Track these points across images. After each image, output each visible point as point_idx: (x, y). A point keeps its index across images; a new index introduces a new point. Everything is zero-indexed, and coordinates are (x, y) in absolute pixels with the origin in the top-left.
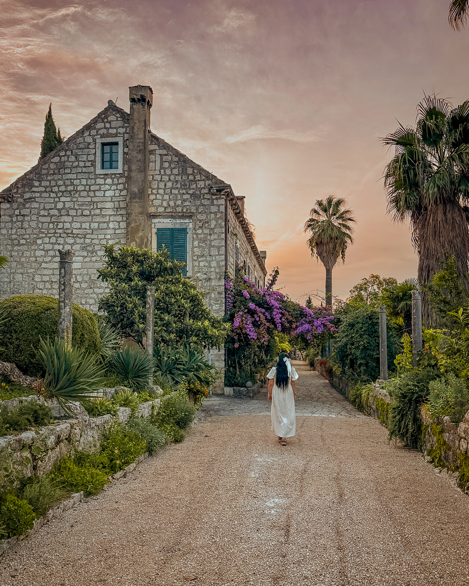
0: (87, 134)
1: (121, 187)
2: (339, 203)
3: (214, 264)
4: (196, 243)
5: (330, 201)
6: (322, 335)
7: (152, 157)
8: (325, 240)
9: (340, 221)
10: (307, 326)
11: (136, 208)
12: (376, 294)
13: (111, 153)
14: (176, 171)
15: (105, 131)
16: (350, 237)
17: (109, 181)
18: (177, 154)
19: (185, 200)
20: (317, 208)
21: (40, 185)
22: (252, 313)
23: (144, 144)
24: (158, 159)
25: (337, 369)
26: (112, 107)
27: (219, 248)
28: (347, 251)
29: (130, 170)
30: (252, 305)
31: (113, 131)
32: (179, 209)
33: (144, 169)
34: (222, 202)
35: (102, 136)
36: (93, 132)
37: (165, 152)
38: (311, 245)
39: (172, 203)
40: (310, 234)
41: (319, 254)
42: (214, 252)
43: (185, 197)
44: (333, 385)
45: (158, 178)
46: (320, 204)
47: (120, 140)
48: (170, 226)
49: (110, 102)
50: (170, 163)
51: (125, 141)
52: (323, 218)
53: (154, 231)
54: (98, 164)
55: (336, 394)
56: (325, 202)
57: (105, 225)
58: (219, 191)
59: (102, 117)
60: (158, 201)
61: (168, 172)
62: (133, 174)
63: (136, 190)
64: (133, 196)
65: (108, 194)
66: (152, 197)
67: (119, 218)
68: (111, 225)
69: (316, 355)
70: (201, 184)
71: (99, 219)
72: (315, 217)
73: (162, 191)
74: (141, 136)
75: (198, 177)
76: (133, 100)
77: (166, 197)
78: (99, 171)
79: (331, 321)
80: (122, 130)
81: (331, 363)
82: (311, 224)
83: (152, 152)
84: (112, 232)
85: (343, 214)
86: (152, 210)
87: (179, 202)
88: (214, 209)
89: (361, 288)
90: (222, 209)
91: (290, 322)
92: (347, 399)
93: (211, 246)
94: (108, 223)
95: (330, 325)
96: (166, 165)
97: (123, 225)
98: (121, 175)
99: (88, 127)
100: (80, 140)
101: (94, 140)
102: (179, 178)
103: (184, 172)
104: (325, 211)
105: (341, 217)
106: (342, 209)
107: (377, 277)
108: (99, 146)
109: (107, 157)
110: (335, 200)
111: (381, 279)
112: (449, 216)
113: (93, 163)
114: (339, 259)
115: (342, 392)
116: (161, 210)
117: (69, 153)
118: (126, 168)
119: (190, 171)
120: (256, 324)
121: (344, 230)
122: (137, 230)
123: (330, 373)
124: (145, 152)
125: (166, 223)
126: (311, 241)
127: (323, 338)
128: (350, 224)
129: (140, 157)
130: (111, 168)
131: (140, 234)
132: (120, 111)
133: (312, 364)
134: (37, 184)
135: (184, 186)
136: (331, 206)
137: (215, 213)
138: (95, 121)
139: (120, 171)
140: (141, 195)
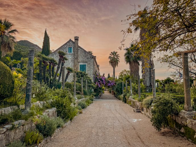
0: (65, 45)
1: (72, 56)
2: (116, 53)
3: (91, 72)
4: (88, 68)
5: (114, 52)
6: (113, 86)
7: (79, 51)
8: (113, 62)
9: (117, 57)
10: (110, 84)
11: (76, 61)
12: (125, 74)
13: (70, 49)
14: (84, 53)
15: (69, 45)
16: (119, 61)
17: (70, 55)
18: (84, 50)
19: (85, 59)
20: (111, 54)
21: (55, 56)
22: (99, 82)
23: (78, 48)
24: (80, 51)
25: (116, 93)
26: (70, 40)
27: (92, 69)
28: (118, 64)
29: (75, 53)
30: (99, 80)
31: (71, 45)
32: (84, 61)
33: (77, 53)
34: (93, 60)
35: (69, 46)
36: (67, 45)
37: (81, 50)
38: (110, 63)
39: (83, 60)
40: (109, 60)
41: (112, 65)
42: (91, 69)
43: (86, 58)
44: (115, 96)
45: (80, 55)
46: (112, 53)
47: (72, 47)
48: (83, 64)
49: (70, 39)
50: (83, 52)
51: (73, 47)
52: (112, 56)
53: (79, 65)
54: (68, 52)
55: (115, 98)
56: (113, 53)
57: (69, 64)
58: (92, 58)
59: (68, 42)
60: (80, 59)
61: (82, 54)
62: (75, 54)
63: (76, 57)
64: (75, 58)
65: (70, 58)
66: (79, 58)
67: (72, 63)
68: (70, 64)
69: (111, 90)
70: (89, 56)
71: (68, 63)
72: (110, 56)
73: (81, 57)
74: (77, 47)
75: (88, 55)
76: (75, 39)
77: (82, 58)
78: (68, 53)
79: (115, 83)
80: (73, 45)
81: (115, 92)
82: (110, 57)
83: (79, 50)
84: (70, 65)
85: (117, 55)
86: (79, 61)
87: (84, 60)
88: (91, 61)
89: (122, 73)
90: (93, 61)
91: (106, 83)
92: (118, 99)
93: (91, 68)
94: (70, 63)
95: (114, 84)
96: (82, 52)
97: (73, 64)
98: (73, 54)
99: (66, 44)
100: (64, 46)
101: (67, 47)
102: (84, 55)
103: (85, 54)
104: (113, 54)
105: (117, 56)
106: (117, 54)
107: (126, 70)
108: (68, 48)
109: (69, 50)
110: (115, 52)
111: (127, 71)
112: (135, 64)
113: (67, 51)
114: (117, 66)
115: (117, 97)
116: (81, 61)
117: (61, 49)
118: (74, 52)
119: (86, 53)
120: (100, 84)
121: (118, 59)
122: (76, 65)
123: (114, 94)
124: (78, 50)
125: (82, 64)
126: (110, 62)
127: (113, 87)
128: (119, 58)
129: (77, 51)
130: (70, 52)
131: (77, 66)
132: (72, 41)
133: (110, 92)
134: (55, 55)
135: (85, 56)
136: (114, 53)
137: (92, 62)
138: (67, 43)
139: (72, 53)
140: (77, 58)
